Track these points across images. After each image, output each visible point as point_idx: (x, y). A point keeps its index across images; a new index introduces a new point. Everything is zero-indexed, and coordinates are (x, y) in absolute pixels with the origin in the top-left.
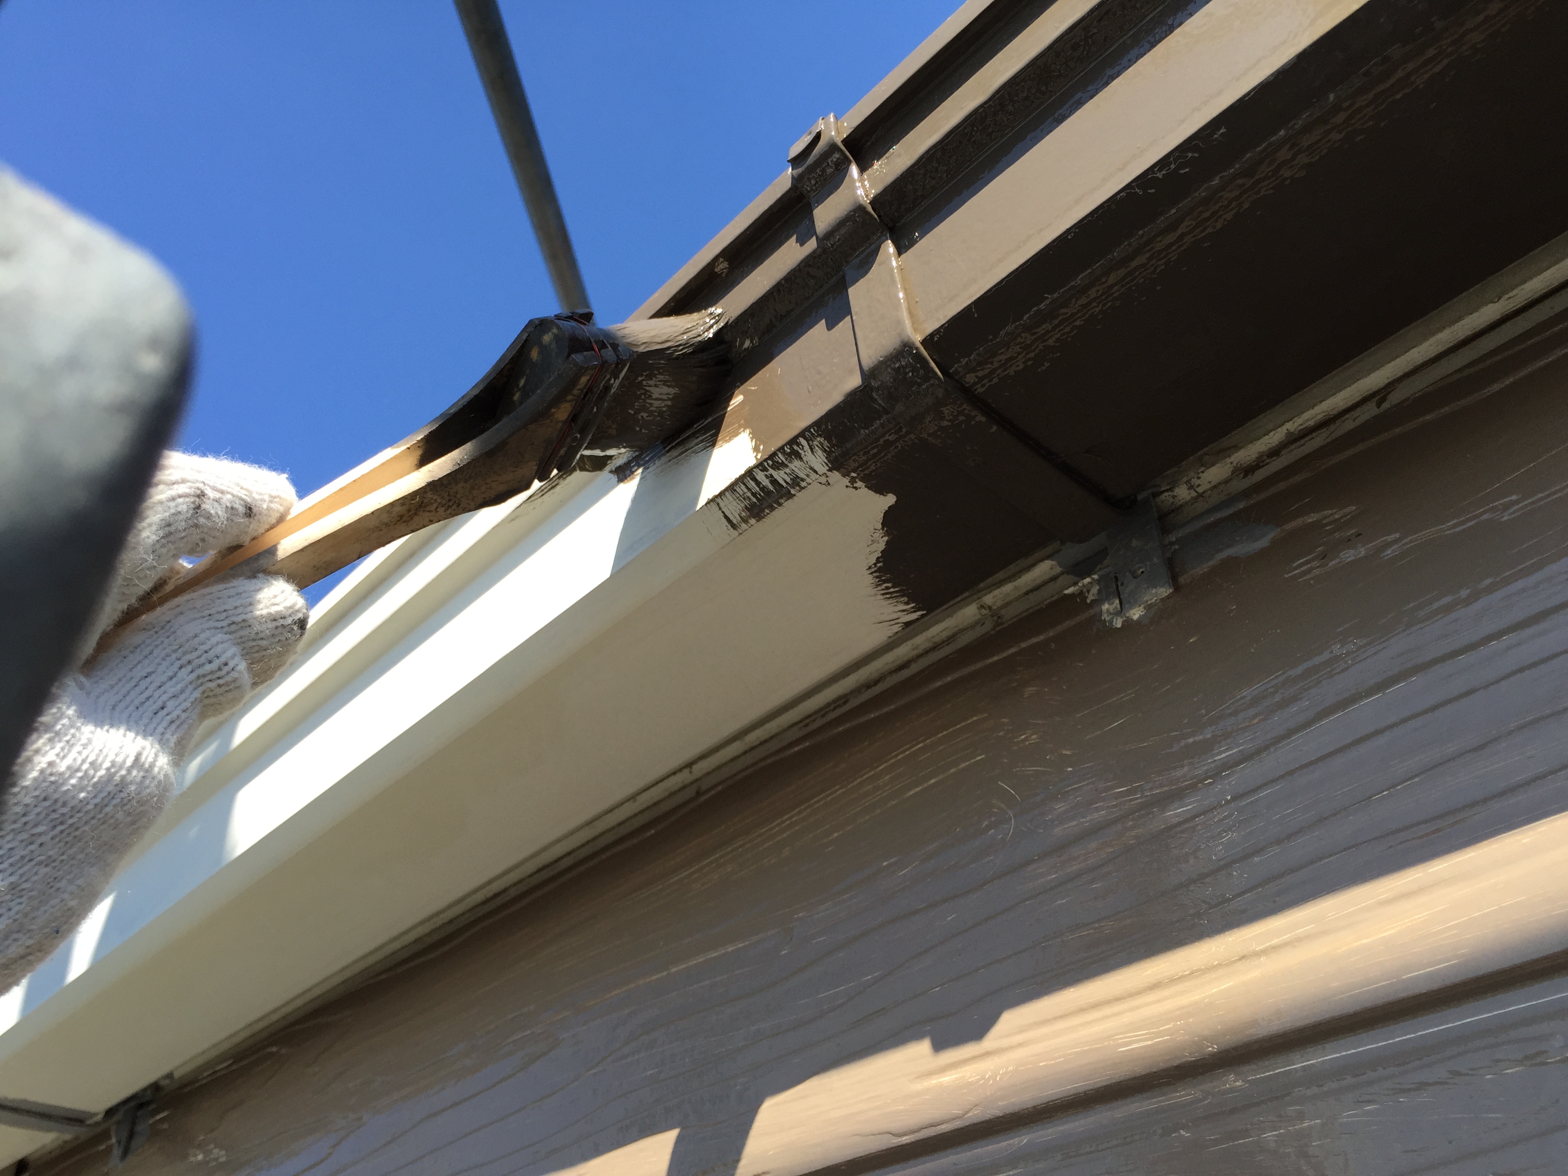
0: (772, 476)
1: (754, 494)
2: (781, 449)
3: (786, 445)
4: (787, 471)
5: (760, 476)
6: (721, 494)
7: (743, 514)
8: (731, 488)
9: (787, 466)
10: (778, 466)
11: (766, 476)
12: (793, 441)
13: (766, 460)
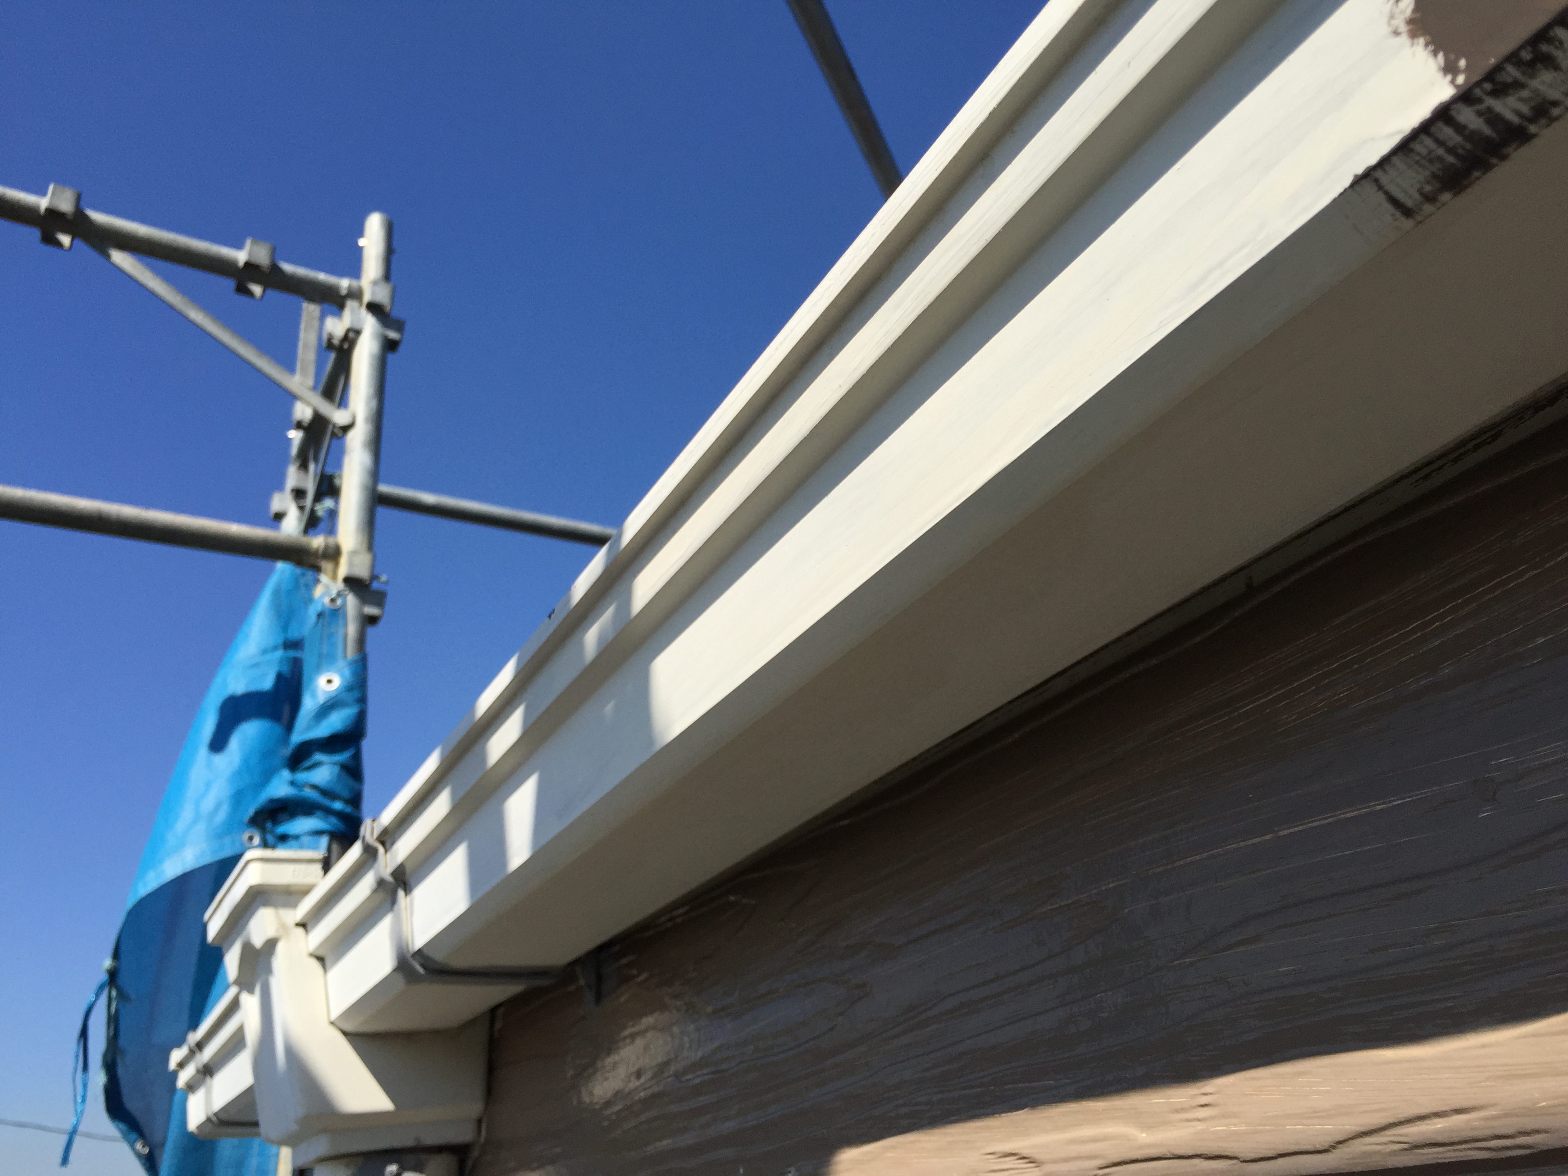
0: (1490, 110)
1: (1451, 150)
2: (1513, 58)
3: (1522, 47)
4: (1525, 93)
5: (1467, 116)
6: (1384, 162)
7: (1428, 188)
8: (1404, 147)
9: (1522, 86)
10: (1501, 90)
11: (1479, 114)
12: (1542, 36)
13: (1478, 84)
